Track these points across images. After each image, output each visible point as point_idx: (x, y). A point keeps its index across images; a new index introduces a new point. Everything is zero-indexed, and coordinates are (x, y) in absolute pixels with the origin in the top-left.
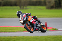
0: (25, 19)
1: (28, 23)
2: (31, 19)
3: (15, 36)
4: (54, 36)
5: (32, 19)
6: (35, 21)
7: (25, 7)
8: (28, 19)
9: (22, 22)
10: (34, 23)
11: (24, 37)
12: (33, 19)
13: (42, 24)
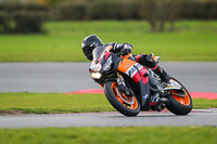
5: (136, 64)
7: (167, 25)
8: (121, 67)
9: (98, 76)
10: (143, 82)
11: (162, 128)
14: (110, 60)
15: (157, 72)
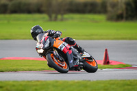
0: (47, 45)
1: (55, 52)
2: (60, 44)
3: (38, 81)
4: (124, 81)
5: (64, 43)
6: (69, 47)
8: (55, 45)
9: (42, 51)
10: (69, 53)
11: (57, 82)
12: (66, 45)
13: (86, 55)
14: (48, 41)
15: (76, 47)
